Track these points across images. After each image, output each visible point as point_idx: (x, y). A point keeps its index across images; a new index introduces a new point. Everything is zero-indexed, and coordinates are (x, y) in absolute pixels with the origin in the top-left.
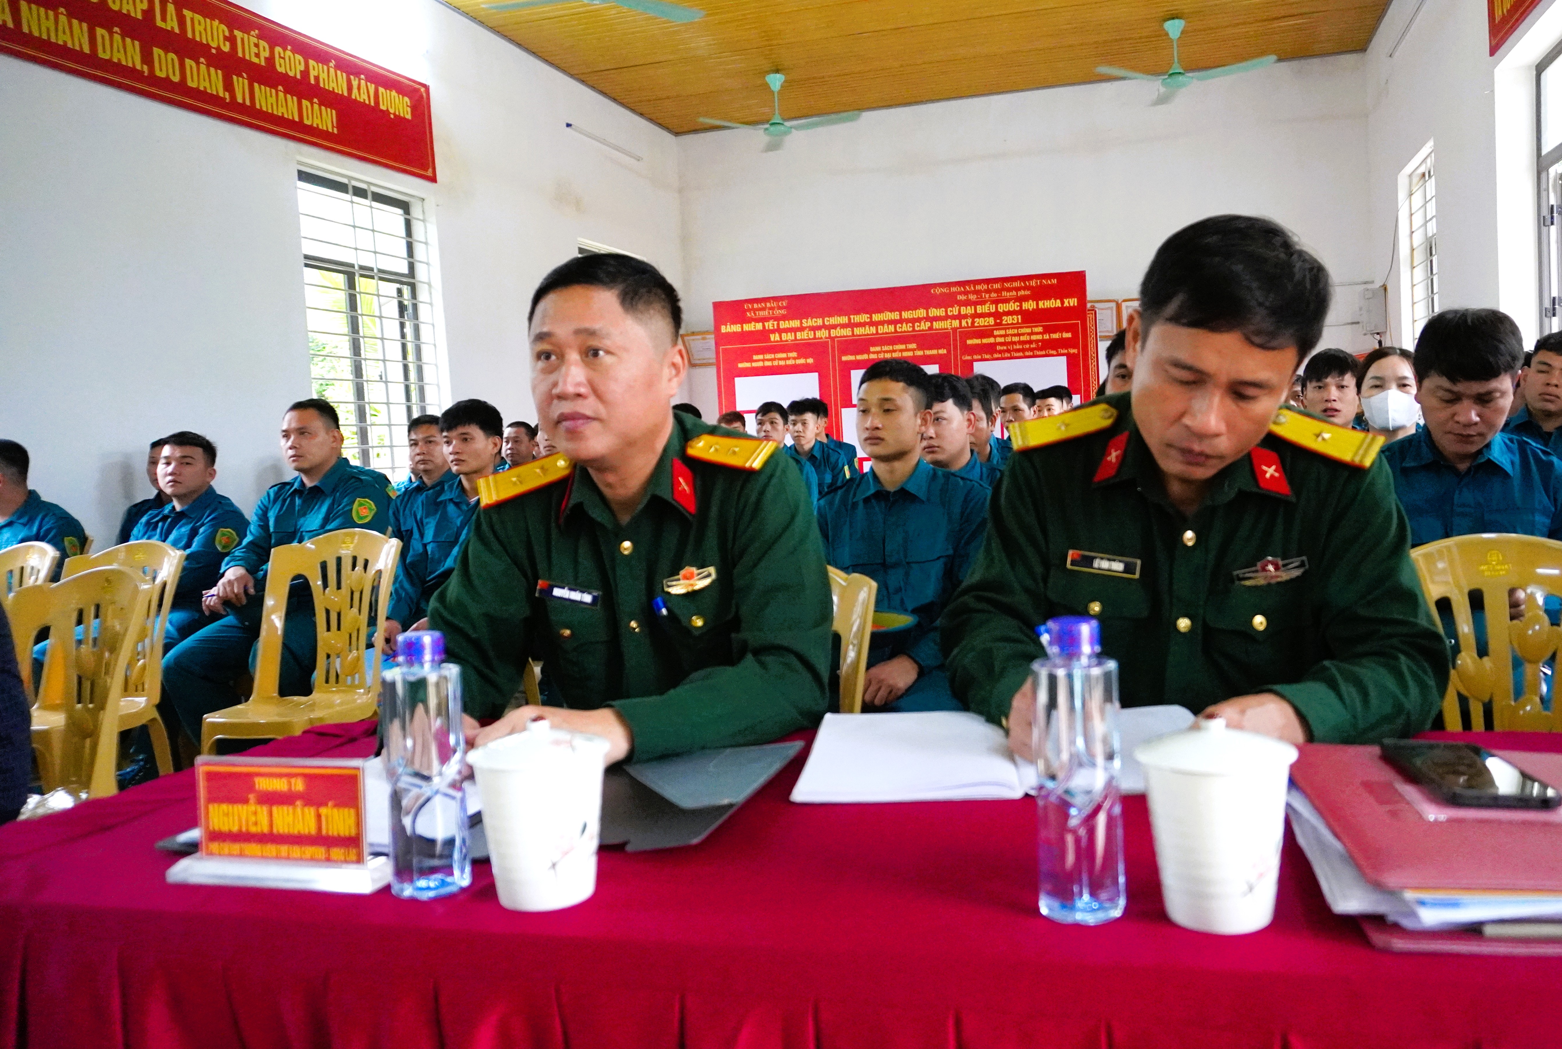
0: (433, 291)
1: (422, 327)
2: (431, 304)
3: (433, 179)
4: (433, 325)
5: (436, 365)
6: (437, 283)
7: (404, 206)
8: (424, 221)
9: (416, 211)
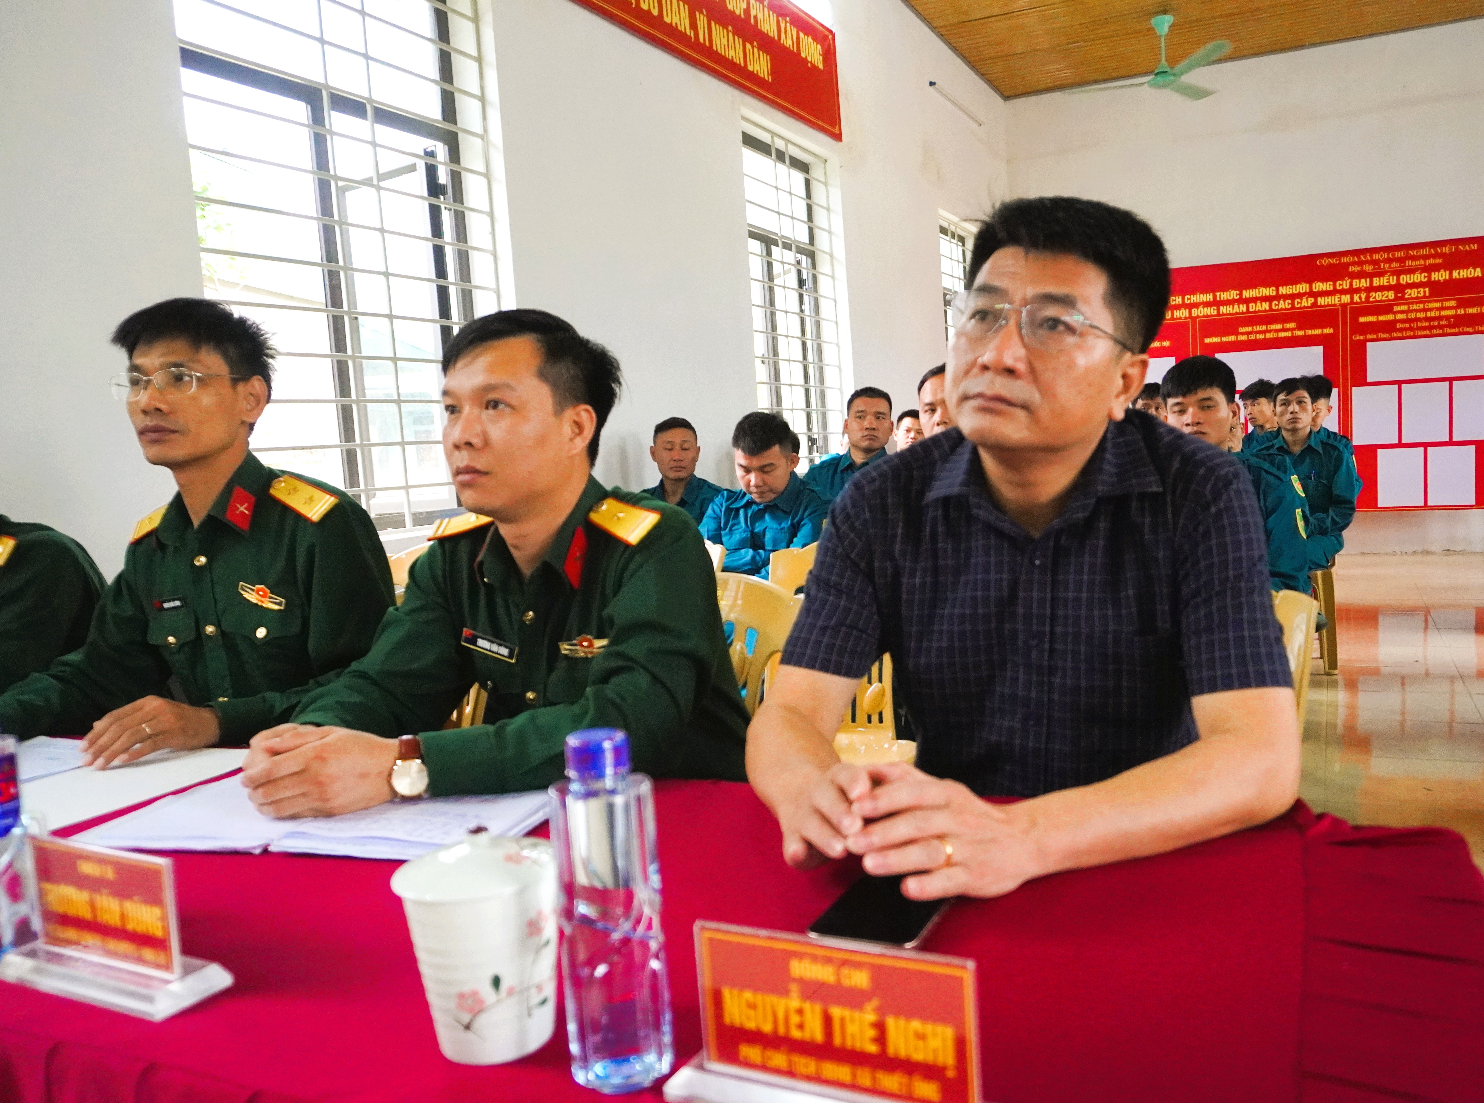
0: (835, 263)
1: (822, 302)
2: (833, 277)
3: (838, 137)
4: (835, 301)
5: (838, 345)
6: (840, 252)
7: (803, 167)
8: (826, 184)
9: (817, 173)
